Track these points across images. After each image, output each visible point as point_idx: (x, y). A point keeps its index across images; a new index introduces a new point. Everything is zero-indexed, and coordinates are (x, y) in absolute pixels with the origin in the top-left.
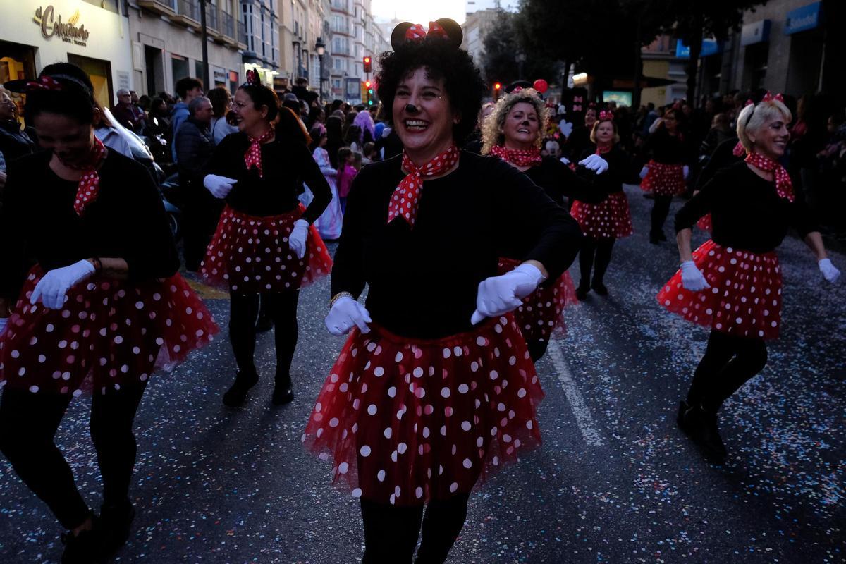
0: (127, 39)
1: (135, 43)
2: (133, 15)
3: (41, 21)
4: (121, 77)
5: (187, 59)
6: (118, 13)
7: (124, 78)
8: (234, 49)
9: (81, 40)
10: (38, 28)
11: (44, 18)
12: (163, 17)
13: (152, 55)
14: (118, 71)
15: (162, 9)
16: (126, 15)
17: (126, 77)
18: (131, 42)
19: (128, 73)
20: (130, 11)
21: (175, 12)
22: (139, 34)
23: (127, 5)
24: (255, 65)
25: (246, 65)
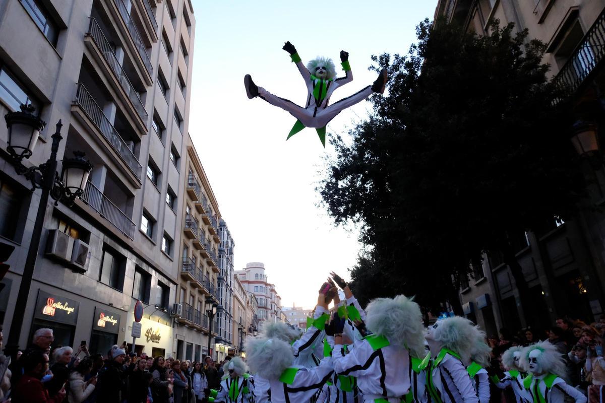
0: (172, 338)
2: (176, 326)
3: (147, 335)
5: (192, 344)
6: (171, 326)
9: (157, 341)
10: (146, 337)
11: (148, 334)
12: (186, 325)
13: (180, 343)
14: (167, 354)
15: (187, 322)
16: (173, 327)
18: (174, 339)
21: (191, 322)
22: (176, 335)
23: (174, 322)
24: (220, 344)
25: (216, 344)
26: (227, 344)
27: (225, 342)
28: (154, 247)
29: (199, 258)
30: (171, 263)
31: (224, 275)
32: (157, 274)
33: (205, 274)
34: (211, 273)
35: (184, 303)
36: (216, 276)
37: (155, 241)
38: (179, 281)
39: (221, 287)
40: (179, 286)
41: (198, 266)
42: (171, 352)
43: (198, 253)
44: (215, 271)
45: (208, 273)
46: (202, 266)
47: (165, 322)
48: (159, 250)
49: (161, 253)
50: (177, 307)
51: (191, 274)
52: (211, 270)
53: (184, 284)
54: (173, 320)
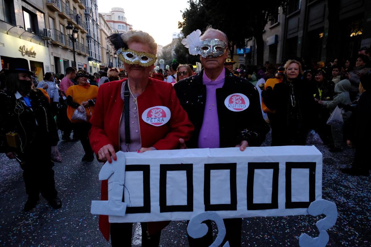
0: (48, 54)
1: (51, 56)
2: (50, 46)
3: (21, 50)
4: (47, 67)
5: (68, 60)
6: (45, 46)
7: (48, 68)
8: (85, 56)
9: (34, 56)
10: (21, 53)
11: (22, 49)
12: (60, 47)
13: (57, 59)
14: (46, 66)
15: (59, 44)
16: (48, 47)
17: (48, 67)
18: (50, 55)
19: (49, 66)
20: (49, 45)
21: (64, 45)
22: (52, 53)
23: (48, 43)
24: (92, 61)
25: (90, 62)
26: (98, 62)
27: (96, 61)
31: (89, 12)
33: (72, 9)
34: (78, 9)
35: (55, 30)
36: (83, 12)
38: (46, 11)
39: (88, 21)
40: (46, 15)
42: (49, 65)
44: (81, 7)
45: (75, 8)
47: (39, 42)
50: (46, 31)
51: (55, 5)
52: (76, 6)
53: (51, 13)
54: (46, 41)
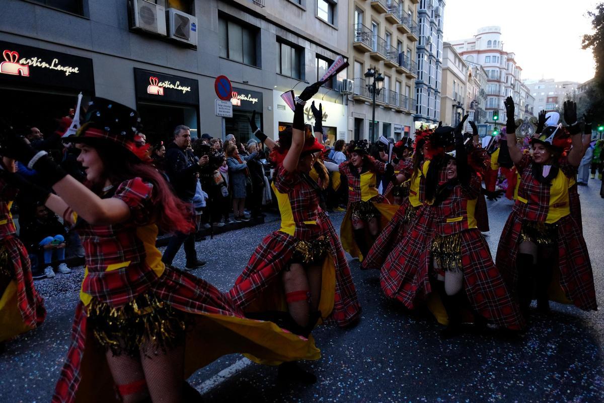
0: (346, 116)
1: (350, 117)
2: (350, 104)
4: (341, 134)
5: (378, 122)
6: (343, 104)
7: (343, 134)
8: (408, 114)
9: (323, 119)
11: (308, 112)
12: (366, 103)
13: (358, 122)
14: (340, 132)
15: (364, 99)
16: (347, 105)
17: (344, 134)
18: (348, 117)
19: (345, 132)
20: (349, 102)
22: (352, 113)
23: (347, 99)
24: (421, 122)
25: (416, 122)
26: (431, 121)
27: (428, 120)
28: (304, 14)
29: (383, 25)
30: (335, 33)
31: (424, 44)
32: (314, 46)
33: (395, 44)
34: (406, 42)
36: (414, 46)
37: (304, 6)
38: (351, 54)
39: (421, 59)
41: (383, 35)
42: (345, 130)
43: (381, 19)
44: (411, 39)
45: (400, 43)
46: (389, 34)
47: (334, 100)
48: (313, 17)
49: (317, 21)
50: (346, 83)
51: (366, 45)
52: (404, 38)
53: (359, 57)
54: (345, 97)
